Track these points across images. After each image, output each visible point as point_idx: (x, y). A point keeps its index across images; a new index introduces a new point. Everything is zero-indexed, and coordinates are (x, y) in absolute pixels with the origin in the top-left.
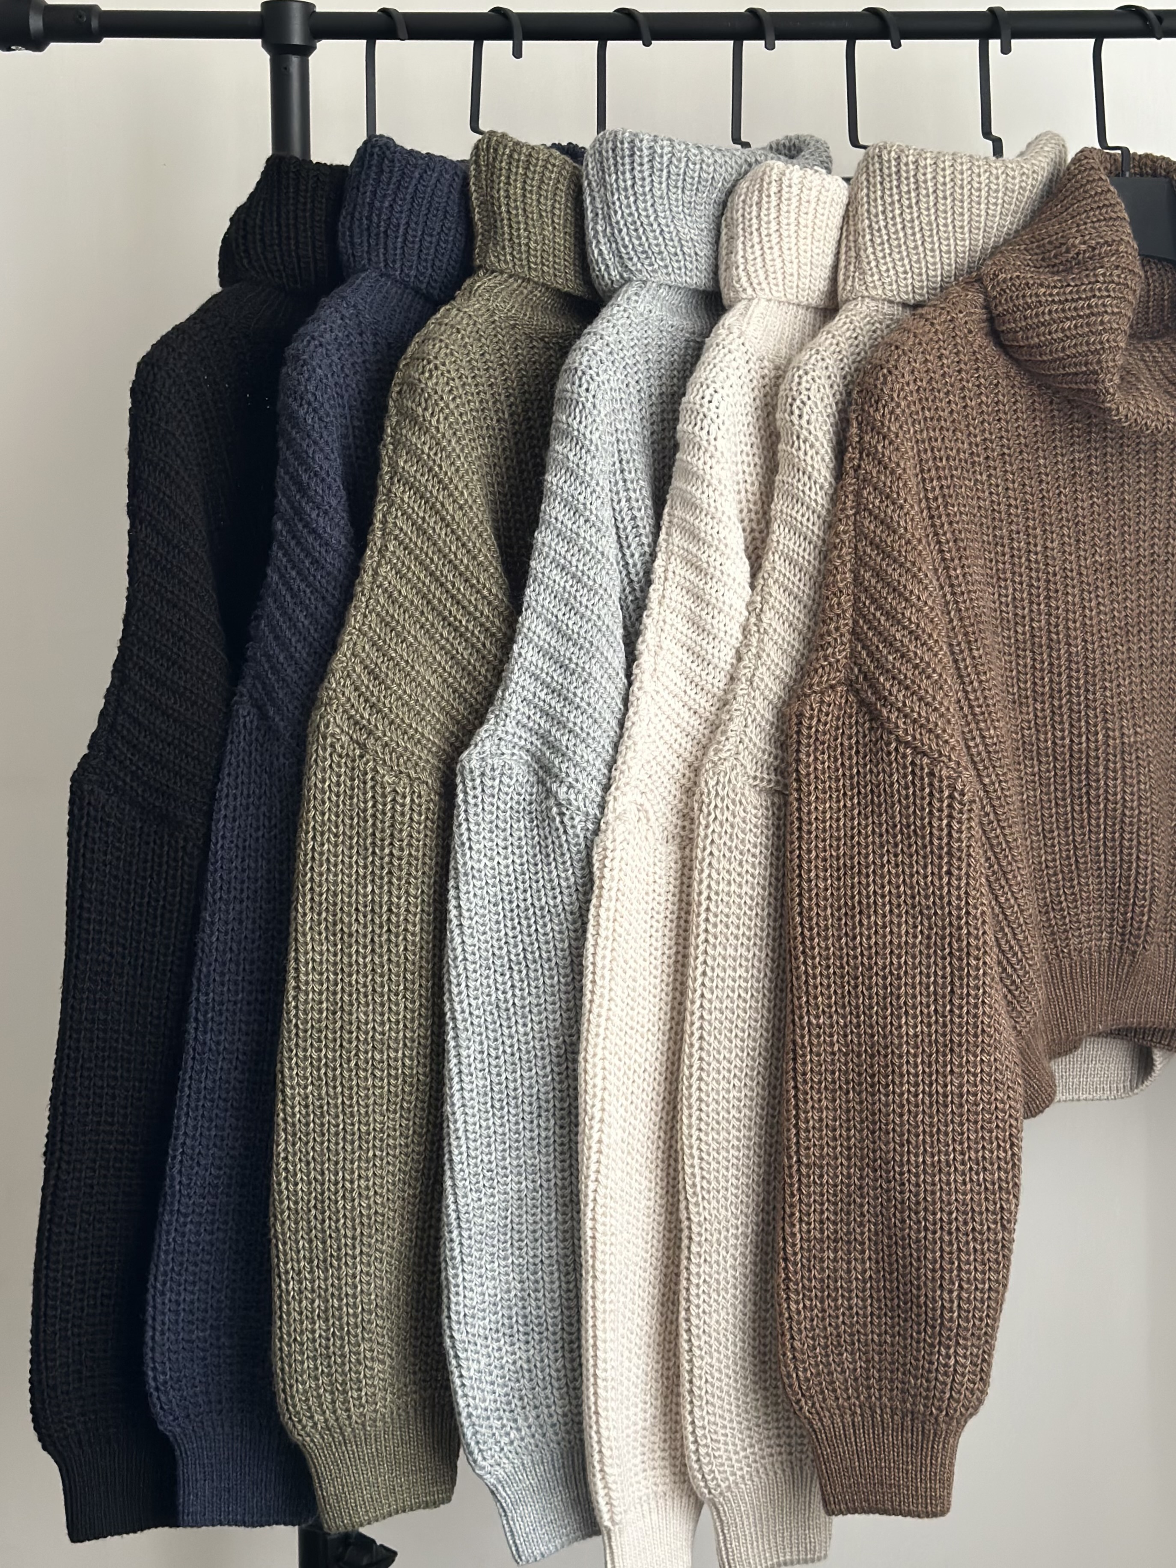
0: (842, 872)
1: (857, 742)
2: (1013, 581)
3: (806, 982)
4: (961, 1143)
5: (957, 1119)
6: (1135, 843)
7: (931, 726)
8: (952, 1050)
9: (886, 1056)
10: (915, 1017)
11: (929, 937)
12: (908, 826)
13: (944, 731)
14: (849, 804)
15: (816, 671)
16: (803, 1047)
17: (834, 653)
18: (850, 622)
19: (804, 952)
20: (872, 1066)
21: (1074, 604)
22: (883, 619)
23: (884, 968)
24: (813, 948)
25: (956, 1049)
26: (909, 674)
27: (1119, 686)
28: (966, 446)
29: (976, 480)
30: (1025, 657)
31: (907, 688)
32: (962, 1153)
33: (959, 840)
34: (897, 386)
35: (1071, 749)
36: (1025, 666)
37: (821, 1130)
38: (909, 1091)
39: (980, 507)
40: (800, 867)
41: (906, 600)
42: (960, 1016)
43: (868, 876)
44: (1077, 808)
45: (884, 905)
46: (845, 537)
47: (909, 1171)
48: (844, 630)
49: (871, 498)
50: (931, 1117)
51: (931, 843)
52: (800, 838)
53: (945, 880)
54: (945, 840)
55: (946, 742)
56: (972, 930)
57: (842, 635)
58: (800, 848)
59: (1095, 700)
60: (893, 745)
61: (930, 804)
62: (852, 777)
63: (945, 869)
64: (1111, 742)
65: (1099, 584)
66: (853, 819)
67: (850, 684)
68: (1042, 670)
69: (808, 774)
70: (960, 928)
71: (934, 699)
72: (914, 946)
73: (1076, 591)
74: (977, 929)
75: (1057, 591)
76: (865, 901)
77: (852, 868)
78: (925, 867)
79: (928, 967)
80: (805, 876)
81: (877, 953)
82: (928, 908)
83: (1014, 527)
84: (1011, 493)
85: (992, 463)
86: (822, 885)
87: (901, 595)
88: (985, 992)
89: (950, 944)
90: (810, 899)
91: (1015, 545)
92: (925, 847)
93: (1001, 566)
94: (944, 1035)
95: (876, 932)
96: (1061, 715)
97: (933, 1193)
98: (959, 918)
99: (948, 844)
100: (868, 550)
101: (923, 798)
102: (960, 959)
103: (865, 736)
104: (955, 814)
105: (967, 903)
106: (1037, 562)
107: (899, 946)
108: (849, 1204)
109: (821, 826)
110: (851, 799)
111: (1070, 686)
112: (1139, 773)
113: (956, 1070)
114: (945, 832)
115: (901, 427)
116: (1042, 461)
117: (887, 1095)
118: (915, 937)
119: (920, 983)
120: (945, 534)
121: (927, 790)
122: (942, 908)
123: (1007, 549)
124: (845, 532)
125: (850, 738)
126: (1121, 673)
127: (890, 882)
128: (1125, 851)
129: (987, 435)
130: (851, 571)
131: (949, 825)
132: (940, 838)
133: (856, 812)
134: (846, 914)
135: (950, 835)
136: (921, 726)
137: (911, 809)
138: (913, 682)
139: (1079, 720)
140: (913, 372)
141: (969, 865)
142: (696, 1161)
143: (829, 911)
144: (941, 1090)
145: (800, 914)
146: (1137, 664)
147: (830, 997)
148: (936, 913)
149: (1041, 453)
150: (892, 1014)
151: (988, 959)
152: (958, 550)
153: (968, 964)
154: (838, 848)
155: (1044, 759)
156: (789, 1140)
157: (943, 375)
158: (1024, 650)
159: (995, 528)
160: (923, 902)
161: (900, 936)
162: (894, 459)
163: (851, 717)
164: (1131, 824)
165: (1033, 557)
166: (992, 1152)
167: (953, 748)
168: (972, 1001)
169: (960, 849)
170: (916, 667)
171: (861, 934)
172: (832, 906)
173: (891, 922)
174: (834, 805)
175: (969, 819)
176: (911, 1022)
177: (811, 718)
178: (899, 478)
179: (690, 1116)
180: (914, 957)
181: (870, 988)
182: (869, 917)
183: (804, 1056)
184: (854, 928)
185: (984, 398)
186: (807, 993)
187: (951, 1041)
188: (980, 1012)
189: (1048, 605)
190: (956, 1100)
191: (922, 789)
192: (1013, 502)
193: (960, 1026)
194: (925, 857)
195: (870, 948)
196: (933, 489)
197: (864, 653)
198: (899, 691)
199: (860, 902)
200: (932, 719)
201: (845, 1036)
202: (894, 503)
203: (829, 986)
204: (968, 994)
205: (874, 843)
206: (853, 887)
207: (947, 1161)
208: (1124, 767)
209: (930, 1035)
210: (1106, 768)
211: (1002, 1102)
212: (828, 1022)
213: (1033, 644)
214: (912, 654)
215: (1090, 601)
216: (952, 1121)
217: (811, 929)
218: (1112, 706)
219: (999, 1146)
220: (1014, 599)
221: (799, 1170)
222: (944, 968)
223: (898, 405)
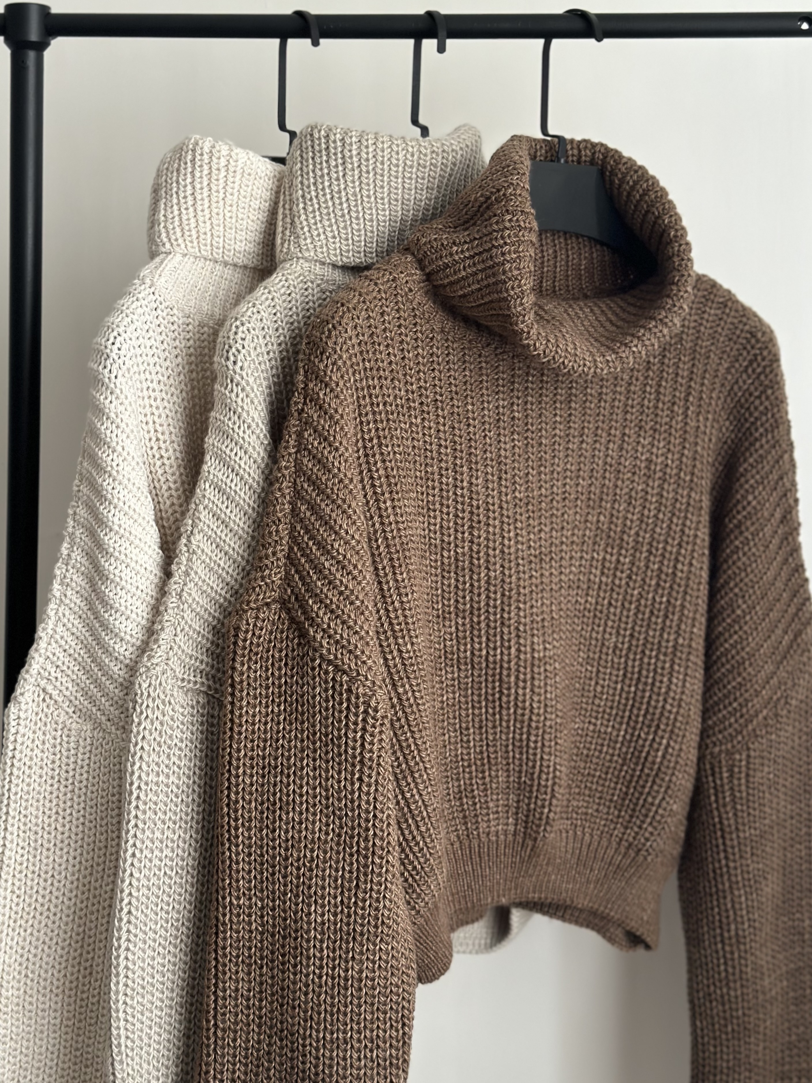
0: (267, 770)
1: (287, 655)
2: (441, 512)
3: (230, 866)
4: (358, 1023)
5: (356, 1001)
6: (539, 744)
7: (352, 647)
8: (354, 939)
9: (296, 939)
10: (323, 906)
11: (339, 835)
12: (326, 735)
13: (363, 652)
14: (276, 710)
15: (254, 589)
16: (224, 924)
17: (270, 575)
18: (286, 548)
19: (229, 840)
20: (283, 946)
21: (494, 534)
22: (314, 548)
23: (299, 860)
24: (237, 837)
25: (359, 938)
26: (335, 600)
27: (532, 607)
28: (403, 393)
29: (411, 423)
30: (449, 578)
31: (332, 612)
32: (359, 1032)
33: (371, 751)
34: (340, 340)
35: (487, 660)
36: (449, 586)
37: (236, 999)
38: (314, 973)
39: (414, 447)
40: (230, 763)
41: (336, 533)
42: (363, 908)
43: (288, 776)
44: (491, 711)
45: (301, 803)
46: (286, 472)
47: (311, 1045)
48: (280, 555)
49: (311, 439)
50: (333, 997)
51: (346, 751)
52: (231, 738)
53: (357, 785)
54: (358, 751)
55: (364, 662)
56: (378, 832)
57: (278, 559)
58: (231, 746)
59: (509, 619)
60: (318, 661)
61: (347, 717)
62: (280, 687)
63: (357, 776)
64: (522, 656)
65: (518, 517)
66: (279, 723)
67: (283, 603)
68: (464, 590)
69: (242, 682)
70: (367, 830)
71: (356, 623)
72: (326, 842)
73: (497, 522)
74: (382, 831)
75: (479, 522)
76: (285, 799)
77: (276, 767)
78: (339, 773)
79: (337, 862)
80: (234, 772)
81: (293, 846)
82: (340, 809)
83: (443, 465)
84: (442, 435)
85: (425, 408)
86: (248, 781)
87: (331, 528)
88: (386, 888)
89: (358, 843)
90: (237, 793)
91: (444, 480)
92: (340, 755)
93: (431, 498)
94: (348, 924)
95: (293, 827)
96: (480, 630)
97: (331, 1067)
98: (367, 820)
99: (361, 753)
100: (306, 486)
101: (341, 712)
102: (366, 857)
103: (293, 650)
104: (368, 728)
105: (375, 807)
106: (462, 496)
107: (313, 841)
108: (258, 1066)
109: (250, 729)
110: (279, 706)
111: (488, 605)
112: (546, 684)
113: (357, 957)
114: (359, 743)
115: (342, 377)
116: (470, 407)
117: (295, 974)
118: (327, 834)
119: (330, 876)
120: (377, 471)
121: (345, 705)
122: (353, 810)
123: (436, 484)
124: (286, 468)
125: (281, 651)
126: (534, 595)
127: (308, 783)
128: (531, 751)
129: (422, 383)
130: (290, 503)
131: (362, 737)
132: (354, 748)
133: (282, 717)
134: (268, 808)
135: (362, 745)
136: (343, 647)
137: (330, 721)
138: (338, 607)
139: (495, 635)
140: (356, 327)
141: (379, 774)
142: (122, 1023)
143: (253, 804)
144: (342, 974)
145: (228, 805)
146: (548, 589)
147: (250, 881)
148: (346, 815)
149: (470, 400)
150: (303, 901)
151: (390, 858)
152: (389, 485)
153: (373, 862)
154: (265, 749)
155: (463, 667)
156: (208, 1005)
157: (385, 330)
158: (449, 572)
159: (426, 465)
160: (336, 803)
161: (313, 832)
162: (333, 405)
163: (282, 632)
164: (537, 728)
165: (459, 492)
166: (385, 1031)
167: (370, 668)
168: (375, 895)
169: (371, 759)
170: (341, 593)
171: (280, 827)
172: (256, 800)
173: (307, 819)
174: (263, 710)
175: (381, 732)
176: (320, 911)
177: (247, 632)
178: (336, 423)
179: (118, 983)
180: (325, 852)
181: (285, 877)
182: (288, 813)
183: (225, 932)
184: (274, 822)
185: (420, 351)
186: (230, 876)
187: (354, 930)
188: (381, 905)
189: (471, 534)
190: (356, 984)
191: (341, 703)
192: (443, 443)
193: (363, 917)
194: (339, 764)
195: (287, 840)
196: (370, 430)
197: (297, 577)
198: (325, 614)
199: (280, 799)
200: (353, 641)
201: (262, 917)
202: (330, 446)
203: (250, 872)
204: (371, 889)
205: (296, 747)
206: (275, 785)
207: (345, 1039)
208: (533, 678)
209: (335, 924)
210: (517, 678)
211: (397, 986)
212: (247, 903)
213: (457, 567)
214: (338, 583)
215: (509, 531)
216: (351, 1003)
217: (236, 820)
218: (525, 625)
219: (392, 1026)
220: (442, 527)
221: (215, 1033)
222: (352, 864)
223: (340, 357)
